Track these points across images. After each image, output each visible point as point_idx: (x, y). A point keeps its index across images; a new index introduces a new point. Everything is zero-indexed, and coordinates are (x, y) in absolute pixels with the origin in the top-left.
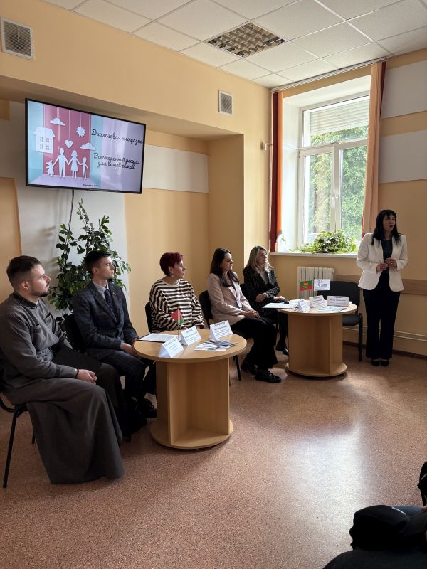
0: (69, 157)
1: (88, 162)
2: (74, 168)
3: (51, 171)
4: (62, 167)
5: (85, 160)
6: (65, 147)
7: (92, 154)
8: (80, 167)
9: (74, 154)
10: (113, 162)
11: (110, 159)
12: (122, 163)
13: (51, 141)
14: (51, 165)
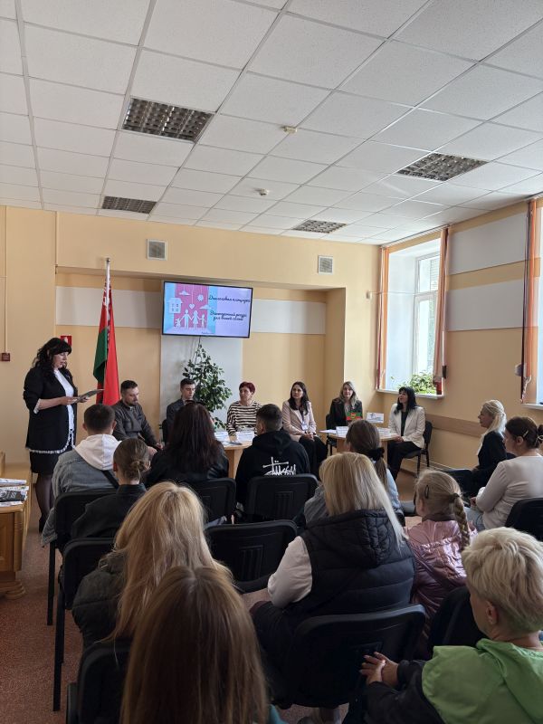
0: (192, 315)
1: (206, 318)
2: (196, 322)
3: (179, 324)
4: (186, 322)
5: (203, 316)
6: (189, 309)
7: (209, 312)
8: (200, 322)
9: (196, 313)
10: (225, 317)
11: (223, 315)
12: (233, 317)
13: (180, 305)
14: (179, 321)
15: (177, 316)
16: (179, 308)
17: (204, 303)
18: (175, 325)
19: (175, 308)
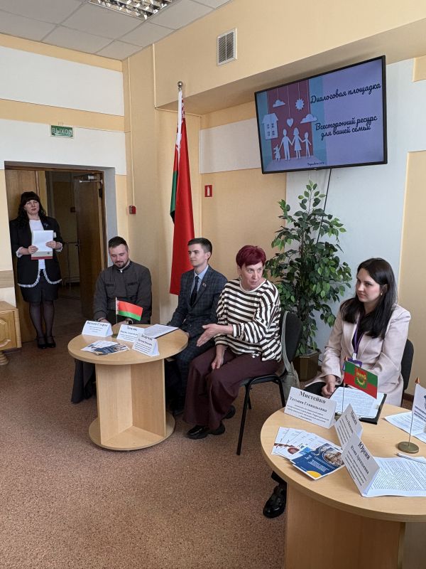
2: (298, 148)
3: (278, 156)
5: (306, 135)
7: (314, 127)
9: (296, 132)
10: (339, 129)
11: (336, 126)
12: (352, 127)
15: (274, 142)
17: (306, 111)
18: (274, 157)
19: (270, 130)
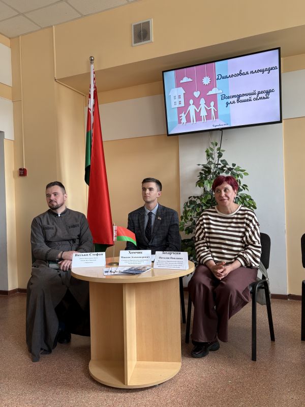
2: (204, 113)
3: (184, 120)
7: (219, 97)
9: (202, 101)
10: (241, 98)
11: (239, 96)
12: (253, 97)
13: (182, 97)
14: (183, 116)
15: (180, 110)
16: (182, 100)
17: (212, 86)
18: (180, 121)
19: (177, 100)
